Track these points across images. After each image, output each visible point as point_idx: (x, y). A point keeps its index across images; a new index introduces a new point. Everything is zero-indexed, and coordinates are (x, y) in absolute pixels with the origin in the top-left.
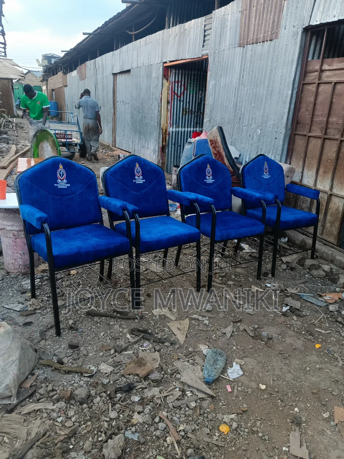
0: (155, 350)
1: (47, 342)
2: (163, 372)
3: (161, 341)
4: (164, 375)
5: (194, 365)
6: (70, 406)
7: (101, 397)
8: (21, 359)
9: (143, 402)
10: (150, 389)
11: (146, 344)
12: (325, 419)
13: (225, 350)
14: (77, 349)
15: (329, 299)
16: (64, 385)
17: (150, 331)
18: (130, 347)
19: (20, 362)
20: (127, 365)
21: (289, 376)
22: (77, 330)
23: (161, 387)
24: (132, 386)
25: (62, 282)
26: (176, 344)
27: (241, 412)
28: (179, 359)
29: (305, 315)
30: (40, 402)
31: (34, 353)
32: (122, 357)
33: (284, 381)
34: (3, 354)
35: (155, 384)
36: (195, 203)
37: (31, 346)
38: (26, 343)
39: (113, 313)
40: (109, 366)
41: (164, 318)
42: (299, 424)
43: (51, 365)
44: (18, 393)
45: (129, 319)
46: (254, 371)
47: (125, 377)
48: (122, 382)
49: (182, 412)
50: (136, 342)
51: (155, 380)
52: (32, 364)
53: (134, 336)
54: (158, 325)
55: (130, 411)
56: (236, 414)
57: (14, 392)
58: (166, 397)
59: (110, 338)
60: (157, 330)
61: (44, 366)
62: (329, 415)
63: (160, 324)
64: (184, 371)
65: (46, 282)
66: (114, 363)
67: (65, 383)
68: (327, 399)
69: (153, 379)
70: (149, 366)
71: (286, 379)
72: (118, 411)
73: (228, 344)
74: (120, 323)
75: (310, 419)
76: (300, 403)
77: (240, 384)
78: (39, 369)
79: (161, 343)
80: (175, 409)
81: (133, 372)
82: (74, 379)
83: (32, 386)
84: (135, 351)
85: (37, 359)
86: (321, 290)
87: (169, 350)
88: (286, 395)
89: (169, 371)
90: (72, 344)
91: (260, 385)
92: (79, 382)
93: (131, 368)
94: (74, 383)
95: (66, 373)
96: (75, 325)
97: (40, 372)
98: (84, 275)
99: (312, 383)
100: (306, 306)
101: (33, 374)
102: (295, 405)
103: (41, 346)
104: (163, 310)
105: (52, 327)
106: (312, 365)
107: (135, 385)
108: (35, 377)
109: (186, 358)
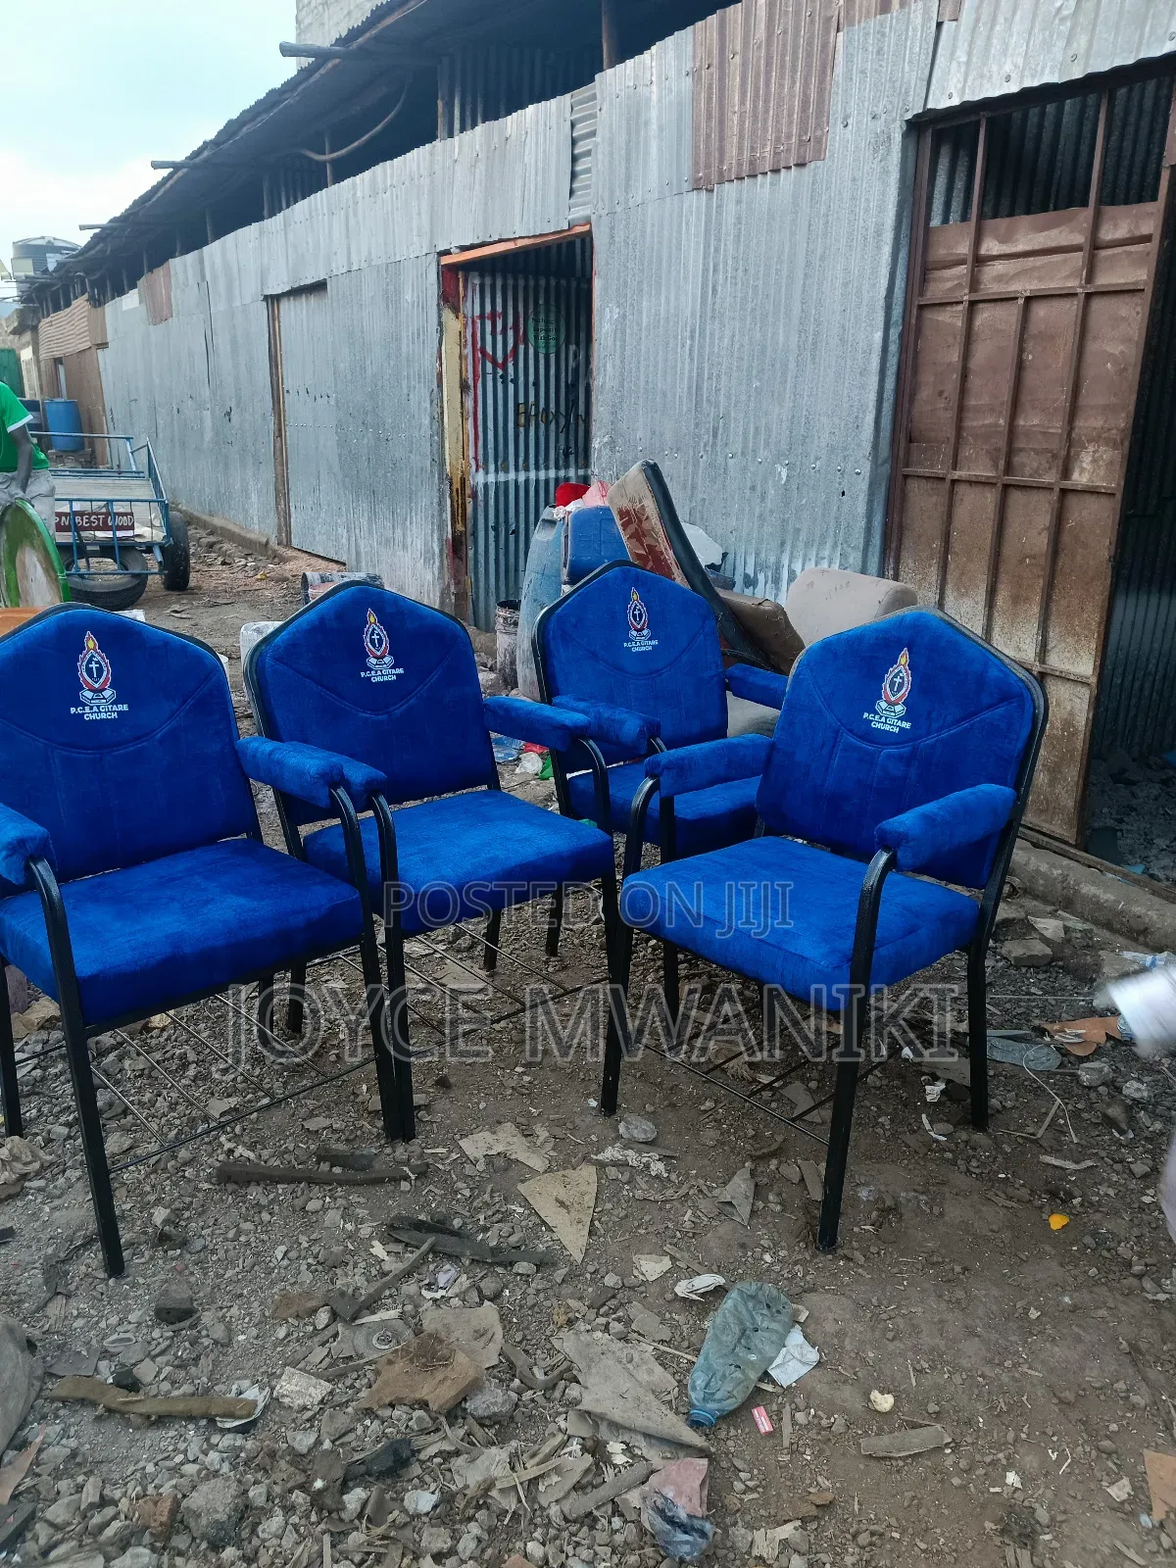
0: (482, 1298)
1: (73, 1302)
2: (517, 1381)
3: (501, 1258)
4: (520, 1394)
5: (627, 1341)
6: (171, 1559)
7: (289, 1509)
9: (448, 1512)
10: (475, 1451)
11: (448, 1276)
12: (1117, 1507)
13: (735, 1270)
14: (187, 1323)
15: (1076, 1040)
16: (144, 1476)
17: (457, 1223)
18: (387, 1293)
20: (379, 1367)
21: (970, 1347)
22: (184, 1244)
23: (514, 1443)
24: (405, 1454)
25: (120, 1059)
26: (554, 1264)
27: (814, 1512)
28: (570, 1323)
29: (999, 1107)
30: (53, 1563)
31: (23, 1357)
32: (360, 1339)
33: (956, 1369)
35: (491, 1433)
36: (586, 738)
37: (11, 1330)
39: (318, 1163)
40: (314, 1380)
41: (503, 1166)
42: (1027, 1538)
43: (92, 1397)
45: (379, 1181)
46: (847, 1341)
47: (377, 1417)
48: (369, 1438)
49: (602, 1537)
50: (408, 1274)
51: (488, 1418)
52: (15, 1405)
53: (399, 1248)
54: (487, 1197)
55: (403, 1555)
56: (798, 1523)
58: (534, 1482)
59: (309, 1265)
60: (482, 1217)
61: (65, 1406)
62: (1128, 1489)
63: (492, 1191)
64: (589, 1367)
65: (60, 1066)
66: (331, 1366)
67: (150, 1468)
68: (1114, 1427)
69: (480, 1413)
70: (464, 1367)
71: (964, 1362)
72: (357, 1558)
73: (743, 1246)
74: (344, 1202)
75: (1065, 1512)
76: (1021, 1450)
77: (800, 1401)
78: (44, 1417)
79: (500, 1264)
80: (574, 1528)
81: (405, 1393)
82: (182, 1446)
83: (21, 1493)
84: (409, 1308)
85: (38, 1378)
86: (1043, 1009)
87: (531, 1291)
88: (969, 1424)
89: (539, 1375)
90: (170, 1304)
91: (872, 1397)
92: (201, 1457)
93: (397, 1377)
94: (182, 1464)
95: (153, 1424)
96: (177, 1226)
97: (49, 1429)
98: (202, 1026)
99: (1052, 1370)
100: (1000, 1074)
101: (22, 1445)
102: (1004, 1462)
103: (51, 1321)
104: (501, 1135)
105: (88, 1243)
106: (1046, 1298)
107: (419, 1442)
108: (30, 1453)
109: (598, 1314)
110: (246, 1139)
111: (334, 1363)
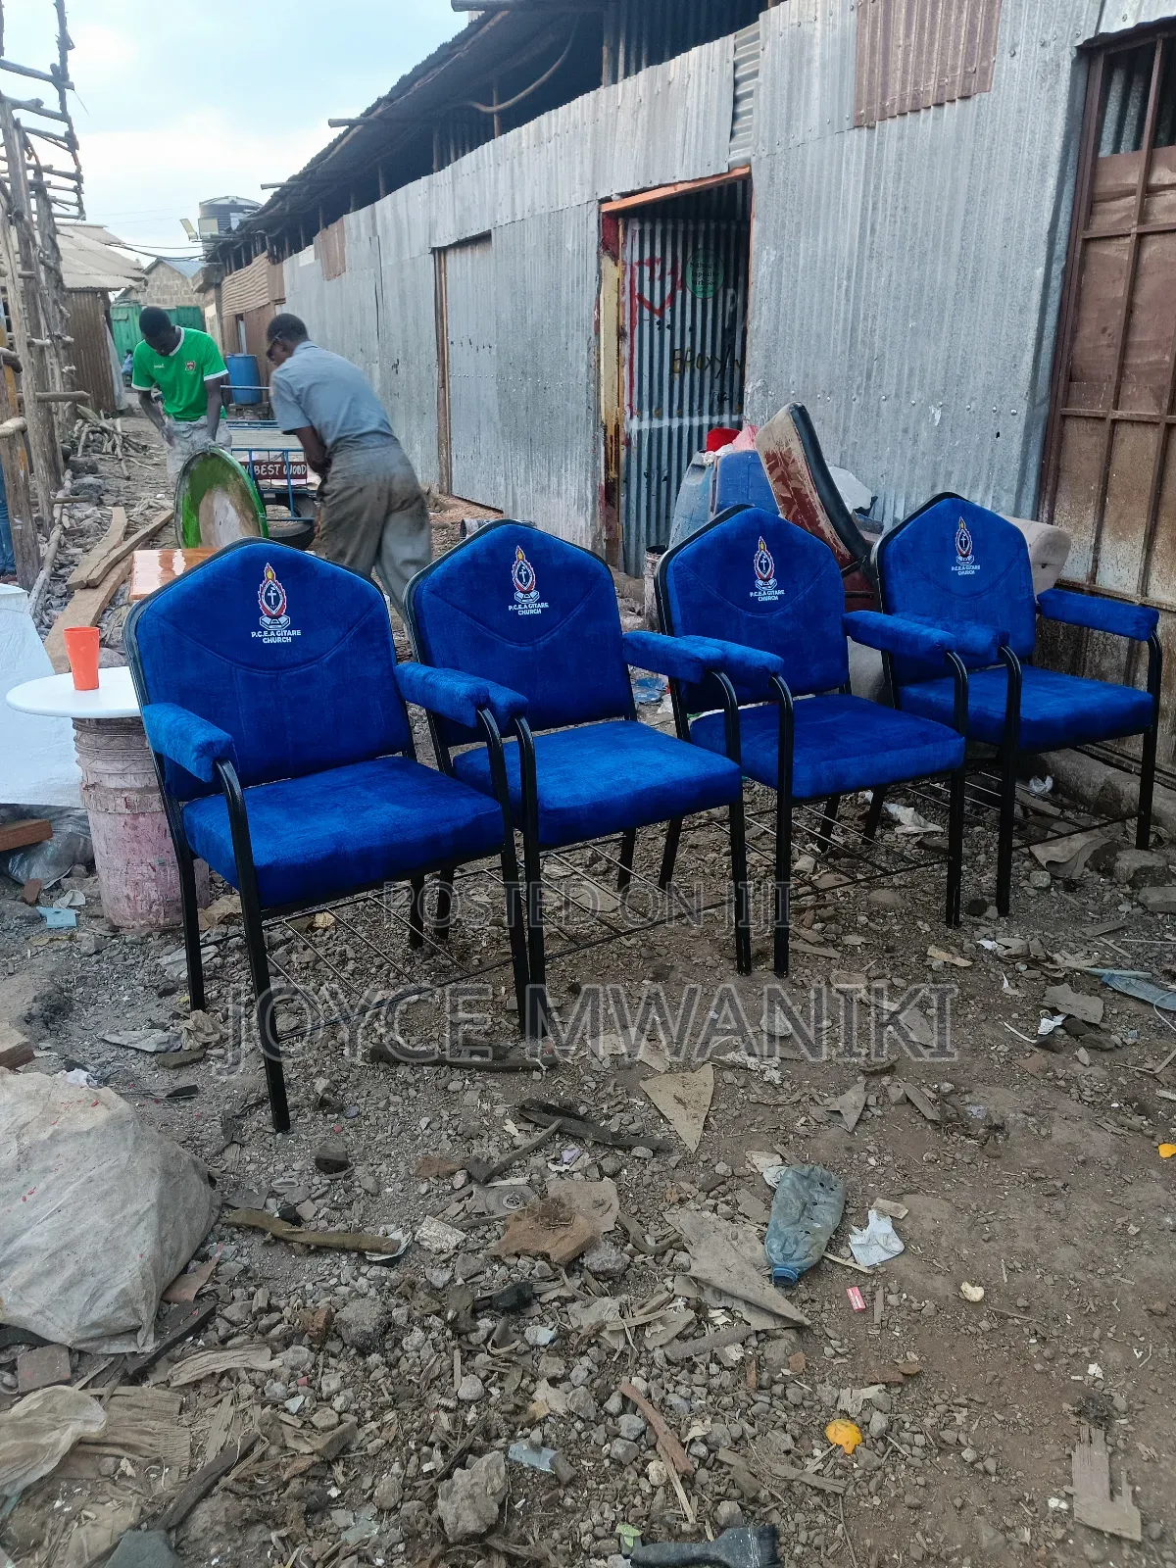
0: (602, 1174)
1: (247, 1151)
2: (630, 1246)
3: (621, 1142)
4: (632, 1257)
5: (733, 1221)
6: (325, 1359)
7: (427, 1329)
8: (162, 1208)
9: (564, 1345)
10: (588, 1301)
11: (572, 1154)
13: (840, 1169)
14: (343, 1174)
16: (304, 1292)
17: (582, 1110)
18: (517, 1163)
19: (162, 1219)
20: (508, 1222)
21: (1064, 1254)
22: (341, 1110)
23: (625, 1297)
24: (528, 1294)
25: (289, 952)
26: (670, 1151)
27: (900, 1378)
28: (681, 1201)
29: (1119, 1042)
30: (229, 1349)
31: (205, 1188)
32: (492, 1198)
33: (1048, 1271)
34: (107, 1193)
35: (605, 1286)
36: (719, 673)
37: (196, 1165)
38: (178, 1157)
40: (450, 1229)
41: (625, 1068)
42: (1104, 1420)
43: (262, 1226)
44: (159, 1318)
45: (513, 1070)
46: (943, 1239)
47: (504, 1264)
48: (496, 1280)
49: (698, 1378)
50: (537, 1148)
51: (603, 1273)
52: (200, 1224)
53: (530, 1127)
54: (610, 1089)
55: (523, 1377)
56: (883, 1387)
57: (146, 1314)
58: (641, 1328)
59: (449, 1136)
60: (605, 1106)
61: (239, 1232)
63: (616, 1085)
64: (700, 1242)
65: (237, 956)
66: (465, 1218)
67: (309, 1287)
69: (595, 1267)
70: (582, 1227)
71: (1058, 1266)
72: (483, 1374)
73: (849, 1149)
74: (481, 1085)
75: (1143, 1403)
76: (1106, 1347)
77: (894, 1285)
78: (221, 1239)
79: (620, 1148)
80: (674, 1370)
81: (529, 1246)
82: (336, 1272)
83: (203, 1295)
84: (535, 1177)
85: (217, 1207)
87: (647, 1172)
88: (1056, 1320)
89: (650, 1241)
90: (327, 1156)
91: (963, 1288)
92: (352, 1281)
93: (524, 1232)
94: (336, 1286)
95: (311, 1253)
96: (335, 1094)
97: (226, 1248)
98: (360, 928)
99: (1147, 1280)
100: (1123, 1013)
101: (205, 1258)
102: (1088, 1355)
103: (228, 1164)
105: (259, 1103)
106: (1148, 1218)
107: (538, 1288)
108: (211, 1266)
109: (707, 1197)
111: (468, 1217)
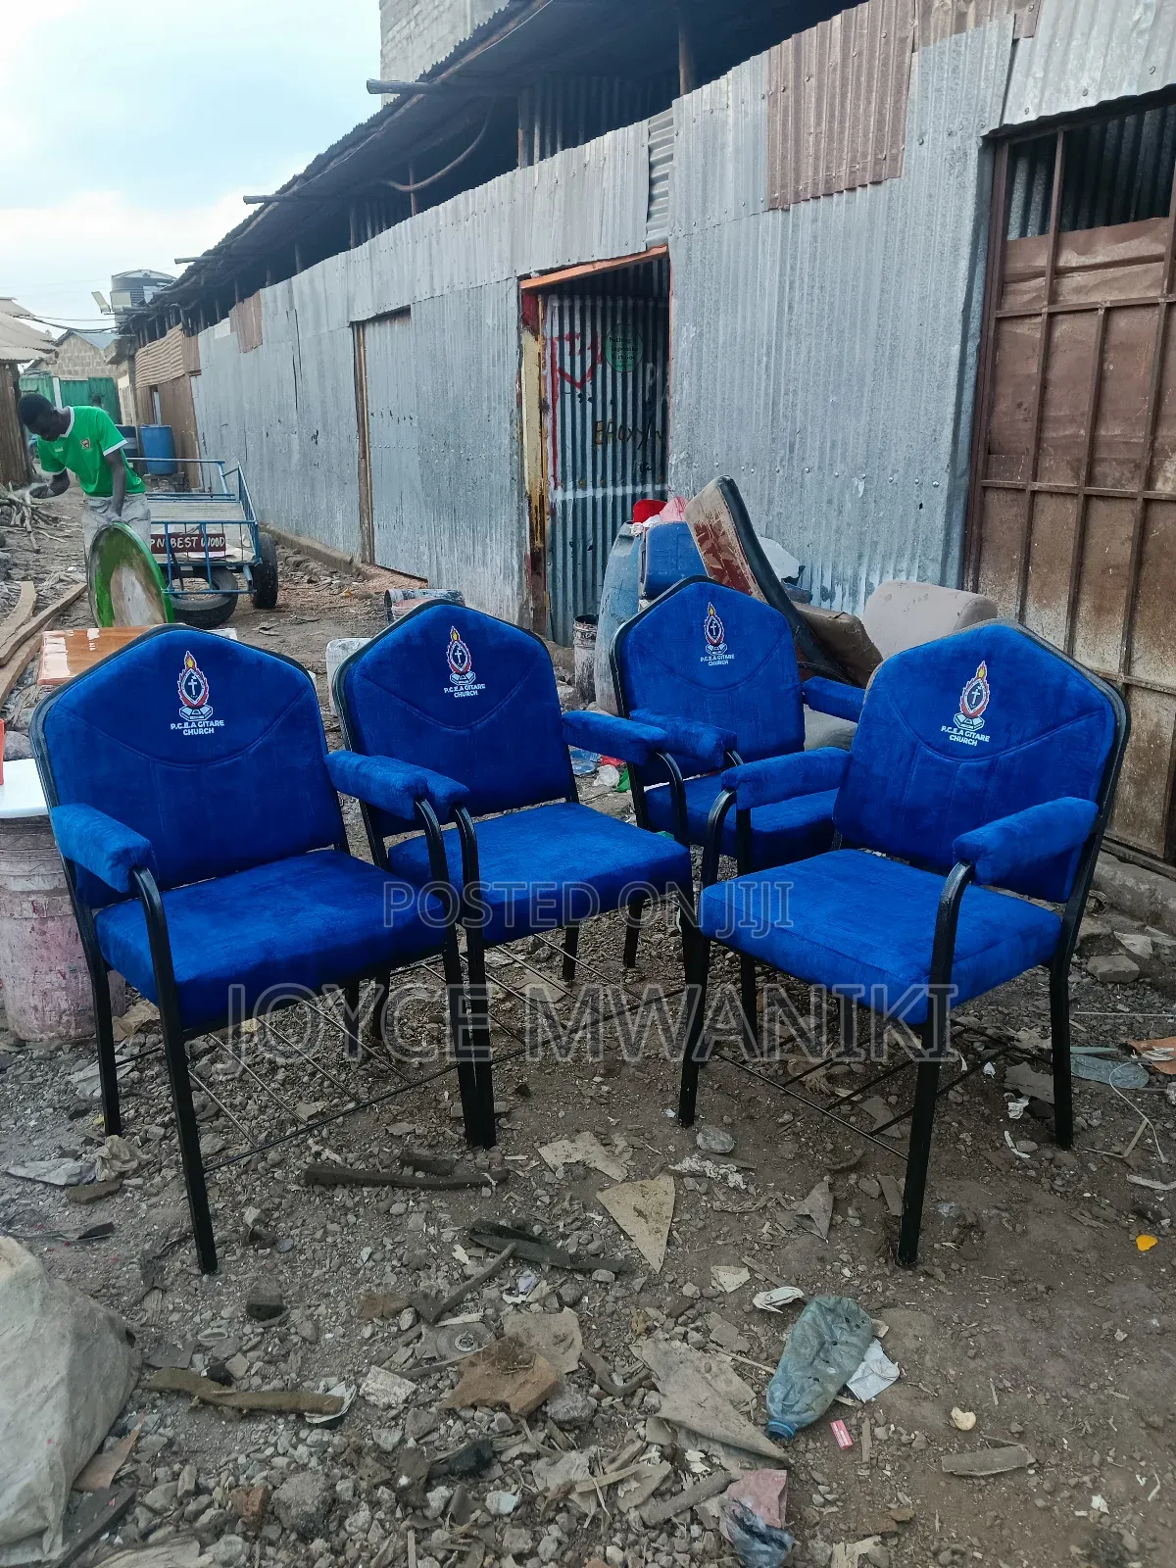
0: (562, 1304)
1: (169, 1297)
2: (596, 1388)
3: (580, 1264)
4: (599, 1400)
5: (705, 1351)
6: (263, 1548)
7: (375, 1505)
8: (75, 1383)
9: (529, 1513)
10: (556, 1456)
11: (528, 1281)
13: (814, 1283)
14: (277, 1320)
15: (1164, 1058)
16: (236, 1467)
17: (537, 1229)
18: (469, 1296)
19: (73, 1392)
20: (462, 1368)
21: (1053, 1367)
22: (274, 1243)
23: (594, 1448)
24: (487, 1454)
25: (213, 1062)
26: (633, 1273)
27: (894, 1527)
28: (649, 1331)
29: (1085, 1125)
30: (151, 1546)
31: (122, 1348)
32: (443, 1341)
34: (9, 1369)
35: (571, 1437)
36: (664, 753)
37: (111, 1321)
38: (91, 1315)
39: (402, 1167)
40: (398, 1379)
41: (581, 1174)
42: (1116, 1565)
43: (187, 1389)
44: (70, 1512)
45: (459, 1187)
46: (928, 1357)
47: (459, 1417)
48: (452, 1438)
49: (680, 1543)
50: (489, 1278)
51: (568, 1422)
52: (116, 1393)
53: (480, 1253)
55: (485, 1554)
56: (878, 1539)
57: (53, 1512)
58: (613, 1487)
59: (394, 1267)
60: (561, 1224)
61: (161, 1397)
63: (572, 1199)
64: (668, 1375)
65: (157, 1069)
66: (415, 1365)
67: (242, 1460)
69: (561, 1417)
70: (544, 1369)
71: (1048, 1383)
72: (441, 1556)
73: (822, 1260)
74: (426, 1206)
75: (1154, 1540)
76: (1108, 1474)
77: (880, 1415)
78: (142, 1407)
79: (580, 1271)
80: (653, 1534)
81: (486, 1395)
82: (272, 1439)
83: (121, 1479)
84: (490, 1312)
85: (136, 1369)
86: (1130, 1026)
87: (610, 1298)
88: (1053, 1445)
89: (619, 1382)
90: (260, 1301)
91: (953, 1414)
92: (291, 1450)
93: (479, 1379)
94: (272, 1456)
95: (244, 1417)
96: (267, 1225)
97: (147, 1418)
99: (1139, 1394)
100: (1085, 1092)
101: (122, 1432)
102: (1090, 1485)
103: (149, 1314)
104: (579, 1144)
105: (183, 1240)
106: (1133, 1320)
107: (498, 1445)
108: (128, 1443)
109: (676, 1323)
110: (332, 1142)
111: (417, 1364)
